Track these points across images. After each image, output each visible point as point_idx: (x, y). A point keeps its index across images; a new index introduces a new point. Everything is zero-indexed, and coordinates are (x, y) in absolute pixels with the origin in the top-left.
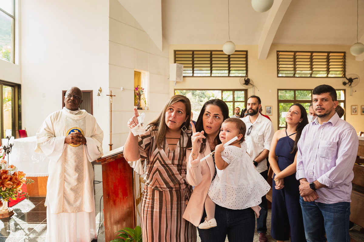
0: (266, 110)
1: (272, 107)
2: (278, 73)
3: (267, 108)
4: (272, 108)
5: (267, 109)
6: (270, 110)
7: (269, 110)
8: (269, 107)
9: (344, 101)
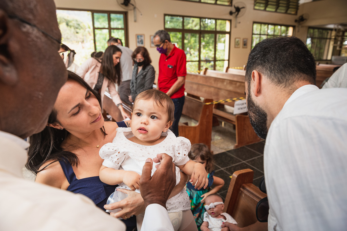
9: (229, 33)
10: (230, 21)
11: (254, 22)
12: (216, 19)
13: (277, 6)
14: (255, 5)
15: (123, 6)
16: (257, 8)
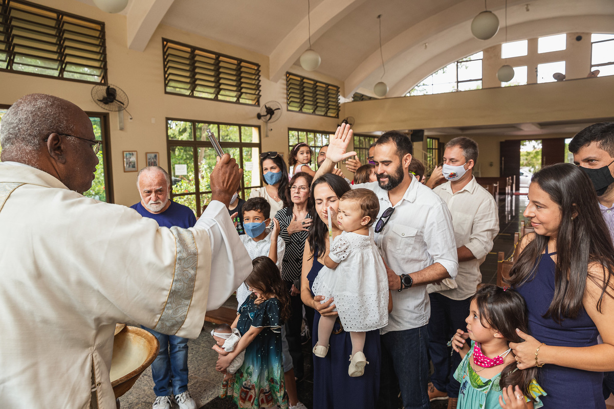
0: (148, 161)
1: (157, 154)
2: (166, 85)
3: (149, 156)
4: (157, 156)
5: (149, 159)
6: (155, 160)
7: (152, 160)
8: (153, 155)
9: (259, 145)
10: (259, 127)
11: (290, 129)
12: (240, 126)
13: (316, 107)
14: (288, 104)
15: (101, 104)
16: (290, 108)
